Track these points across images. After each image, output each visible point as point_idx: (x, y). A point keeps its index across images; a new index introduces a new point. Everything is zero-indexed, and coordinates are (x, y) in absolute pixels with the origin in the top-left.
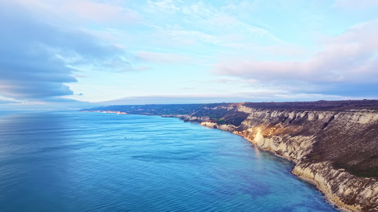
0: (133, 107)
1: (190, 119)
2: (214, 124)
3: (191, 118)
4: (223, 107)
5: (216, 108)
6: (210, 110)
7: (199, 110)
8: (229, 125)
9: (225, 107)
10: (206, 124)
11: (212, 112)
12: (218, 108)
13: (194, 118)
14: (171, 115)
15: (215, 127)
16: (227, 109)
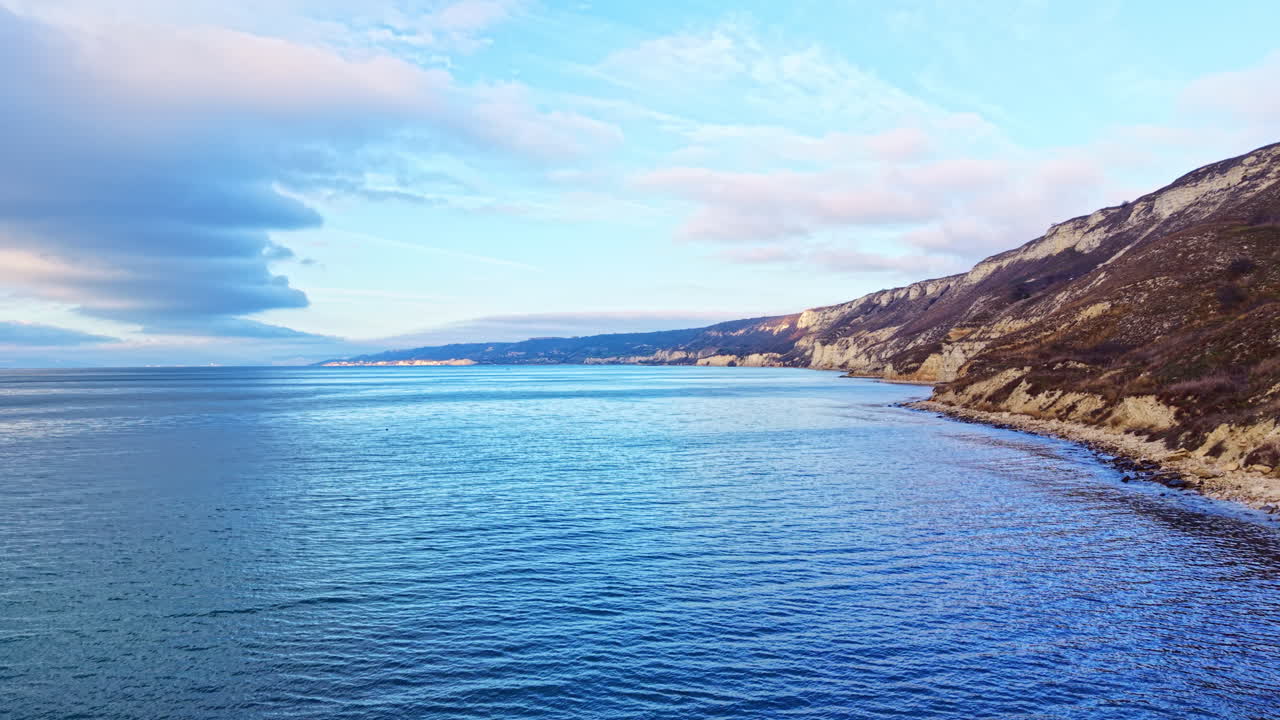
0: (490, 349)
1: (668, 359)
2: (729, 358)
3: (669, 355)
4: (762, 328)
5: (741, 332)
6: (725, 337)
7: (694, 341)
8: (765, 355)
9: (768, 325)
10: (708, 363)
11: (729, 341)
12: (748, 332)
13: (678, 355)
14: (611, 359)
15: (732, 364)
16: (771, 331)
